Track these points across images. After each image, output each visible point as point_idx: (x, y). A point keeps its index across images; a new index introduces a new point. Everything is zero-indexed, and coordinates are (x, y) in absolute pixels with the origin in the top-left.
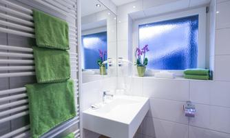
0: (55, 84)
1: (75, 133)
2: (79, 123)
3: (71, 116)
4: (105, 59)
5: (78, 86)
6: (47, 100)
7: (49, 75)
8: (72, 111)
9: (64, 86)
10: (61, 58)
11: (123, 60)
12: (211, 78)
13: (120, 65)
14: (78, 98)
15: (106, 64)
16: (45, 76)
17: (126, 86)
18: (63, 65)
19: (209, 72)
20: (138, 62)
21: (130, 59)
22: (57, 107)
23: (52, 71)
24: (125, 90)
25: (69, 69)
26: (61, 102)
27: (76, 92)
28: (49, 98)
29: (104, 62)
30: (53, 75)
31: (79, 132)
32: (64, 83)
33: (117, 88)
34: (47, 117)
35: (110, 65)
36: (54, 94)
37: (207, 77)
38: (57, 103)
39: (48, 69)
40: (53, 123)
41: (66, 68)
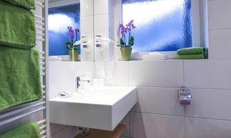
0: (17, 50)
1: (39, 123)
2: (45, 110)
3: (35, 96)
4: (78, 39)
5: (44, 61)
6: (6, 67)
7: (10, 35)
8: (37, 90)
9: (27, 55)
10: (24, 18)
11: (102, 39)
12: (206, 57)
13: (98, 46)
14: (44, 77)
15: (79, 45)
16: (5, 35)
17: (106, 74)
18: (26, 27)
19: (204, 50)
20: (122, 43)
21: (111, 37)
22: (18, 80)
23: (13, 32)
24: (105, 79)
25: (34, 34)
26: (23, 75)
27: (41, 68)
28: (9, 66)
29: (77, 43)
30: (15, 37)
31: (45, 123)
32: (27, 52)
33: (94, 77)
34: (6, 89)
35: (85, 46)
36: (15, 62)
37: (202, 55)
38: (18, 74)
39: (8, 28)
40: (13, 99)
41: (31, 31)
